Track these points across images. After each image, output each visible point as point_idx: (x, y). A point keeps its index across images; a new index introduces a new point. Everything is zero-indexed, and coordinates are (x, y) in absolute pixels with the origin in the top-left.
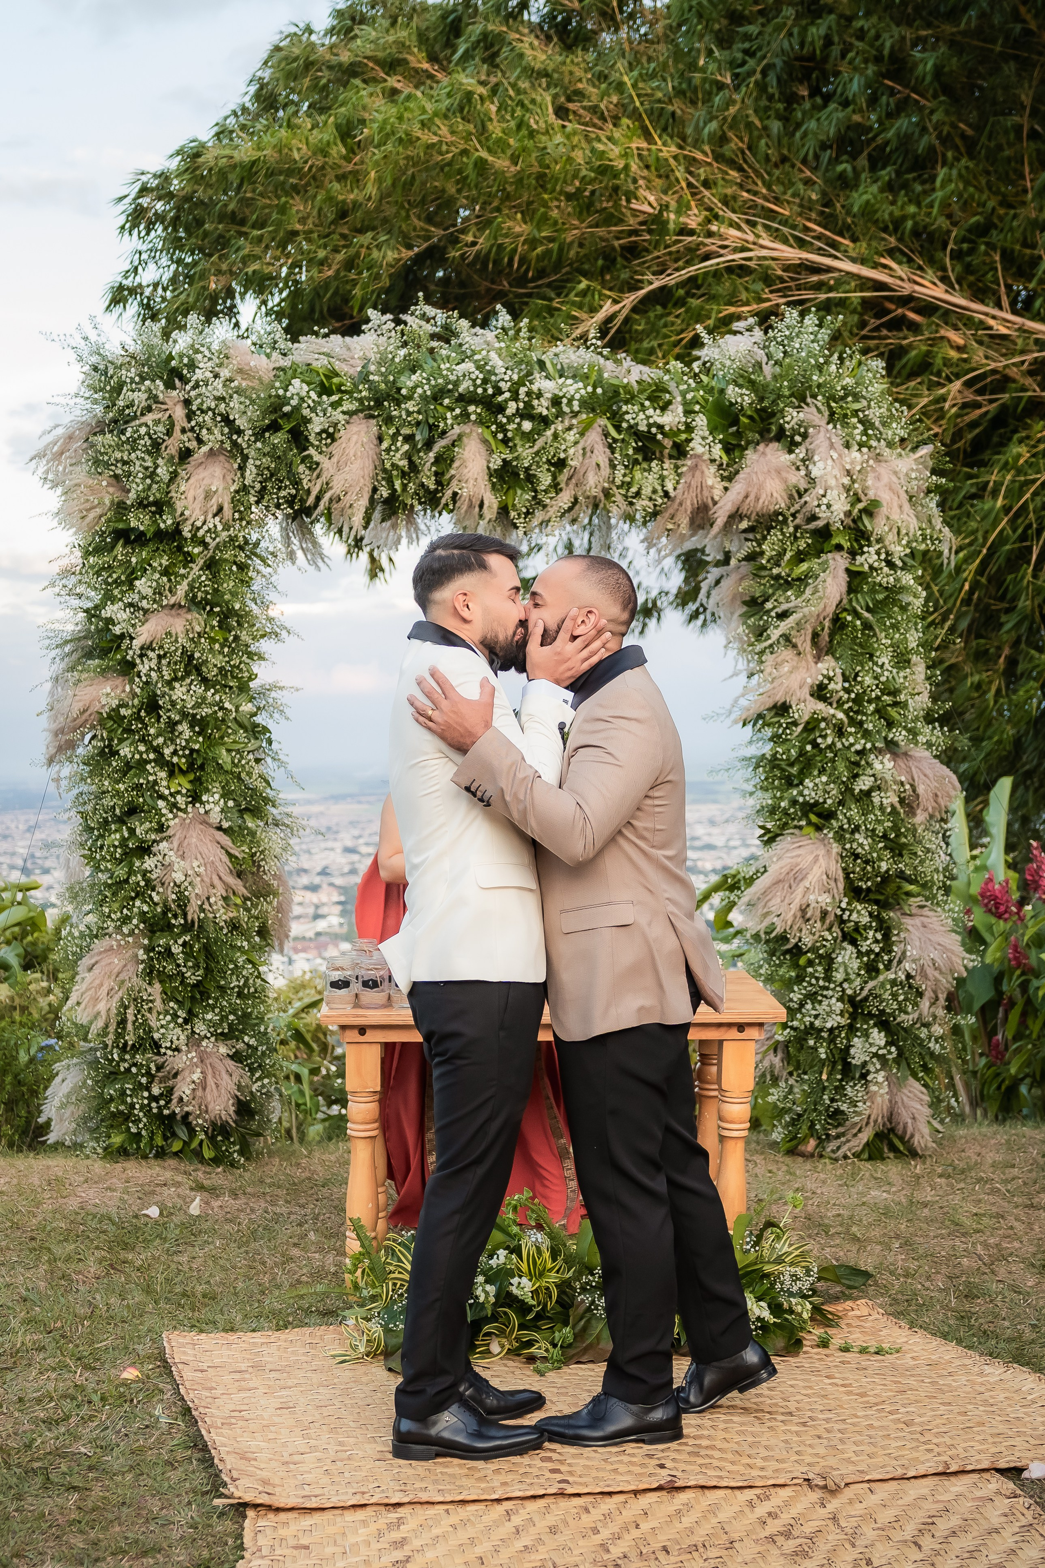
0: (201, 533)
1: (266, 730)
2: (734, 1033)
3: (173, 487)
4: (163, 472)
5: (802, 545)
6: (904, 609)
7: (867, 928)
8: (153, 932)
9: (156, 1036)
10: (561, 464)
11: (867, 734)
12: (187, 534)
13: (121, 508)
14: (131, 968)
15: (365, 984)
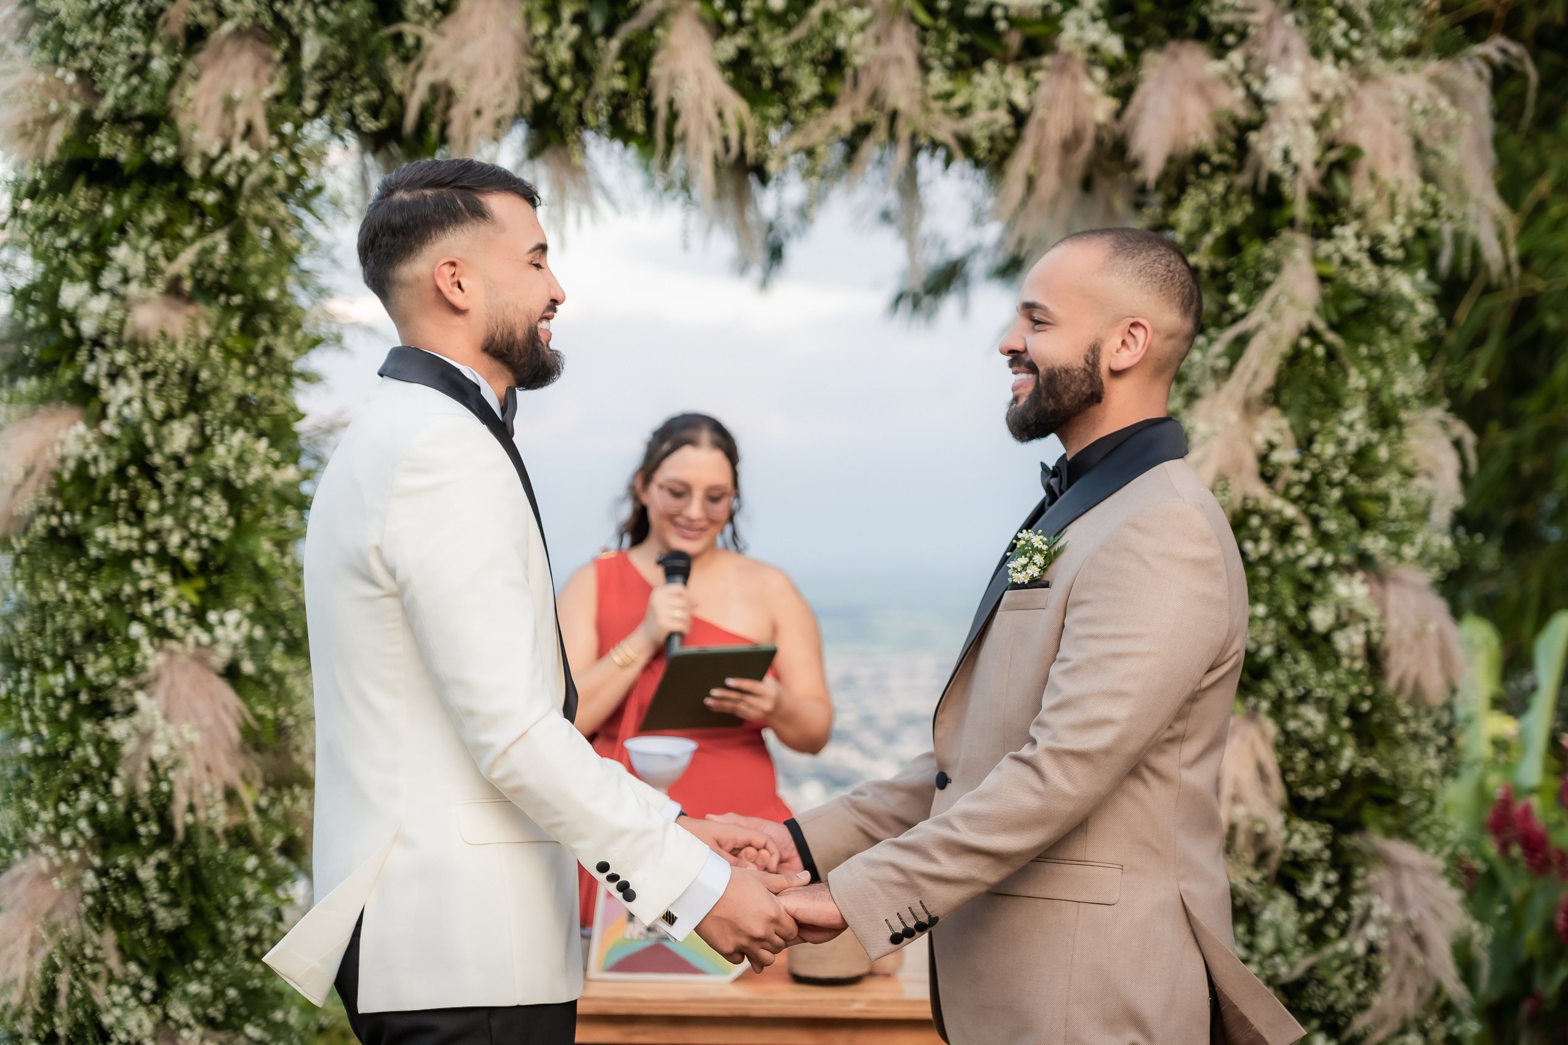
0: (219, 169)
3: (176, 91)
4: (159, 66)
5: (1237, 217)
6: (1396, 331)
7: (1316, 860)
8: (108, 844)
9: (107, 1020)
11: (1324, 539)
12: (195, 168)
13: (87, 124)
14: (70, 902)
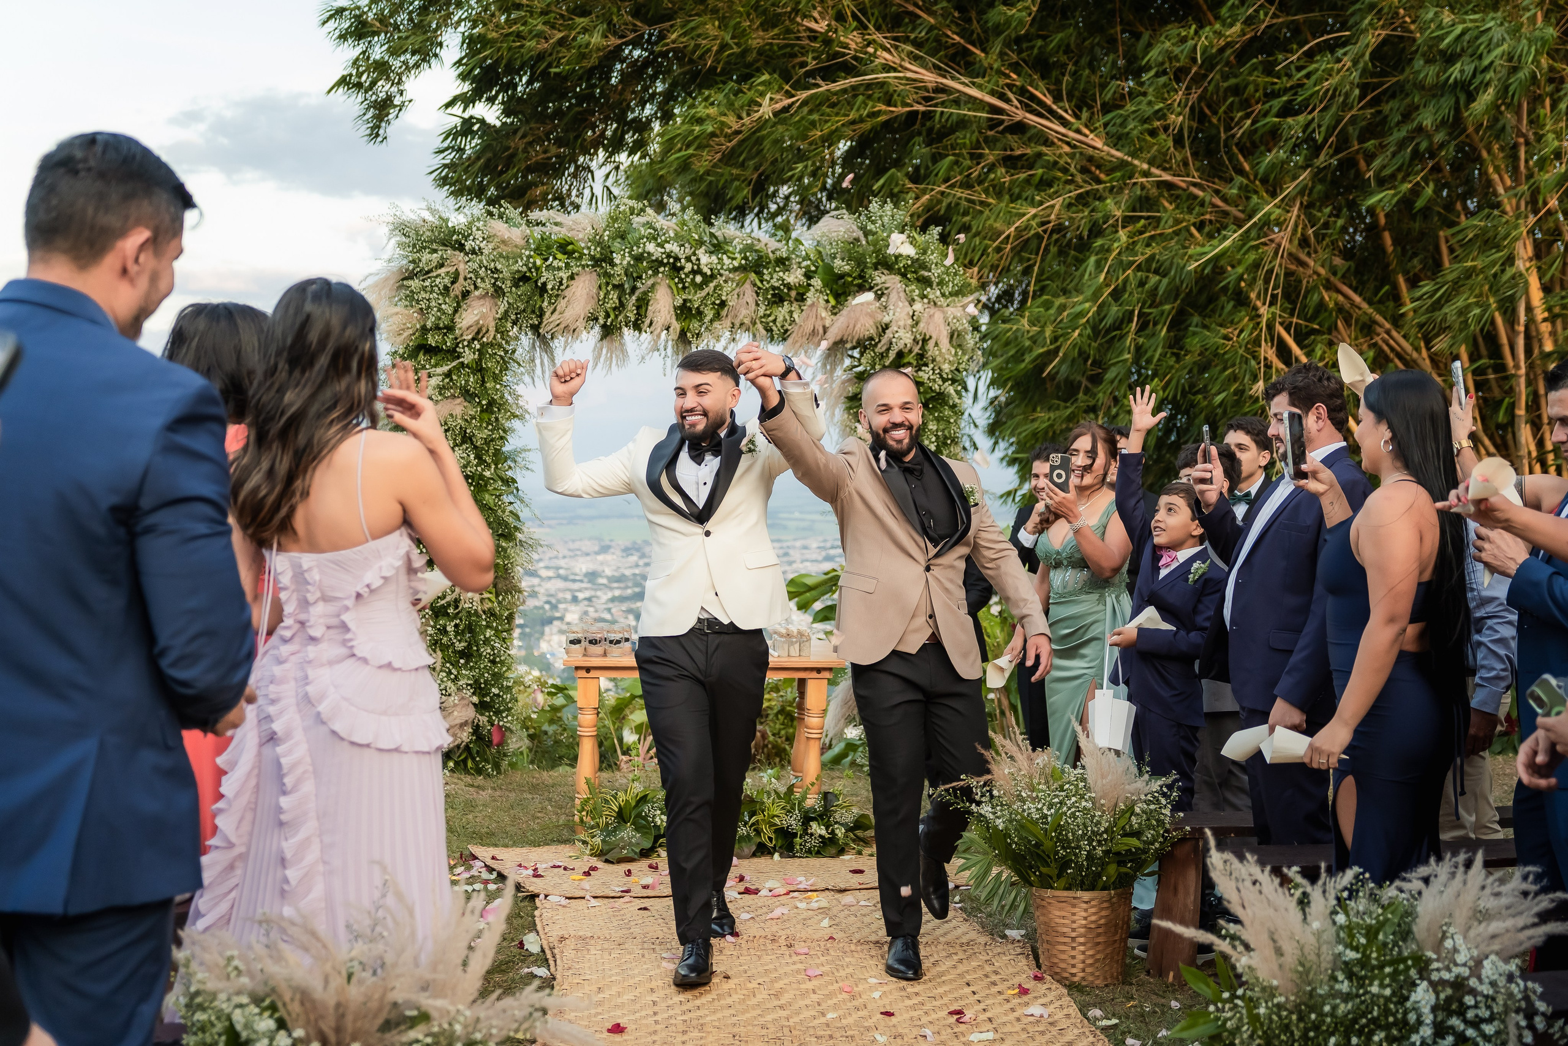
1: (514, 481)
2: (814, 675)
3: (455, 318)
4: (450, 307)
8: (437, 617)
10: (723, 304)
15: (591, 642)
